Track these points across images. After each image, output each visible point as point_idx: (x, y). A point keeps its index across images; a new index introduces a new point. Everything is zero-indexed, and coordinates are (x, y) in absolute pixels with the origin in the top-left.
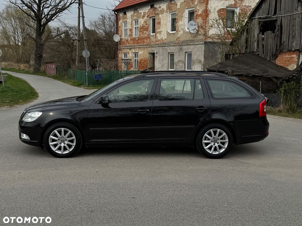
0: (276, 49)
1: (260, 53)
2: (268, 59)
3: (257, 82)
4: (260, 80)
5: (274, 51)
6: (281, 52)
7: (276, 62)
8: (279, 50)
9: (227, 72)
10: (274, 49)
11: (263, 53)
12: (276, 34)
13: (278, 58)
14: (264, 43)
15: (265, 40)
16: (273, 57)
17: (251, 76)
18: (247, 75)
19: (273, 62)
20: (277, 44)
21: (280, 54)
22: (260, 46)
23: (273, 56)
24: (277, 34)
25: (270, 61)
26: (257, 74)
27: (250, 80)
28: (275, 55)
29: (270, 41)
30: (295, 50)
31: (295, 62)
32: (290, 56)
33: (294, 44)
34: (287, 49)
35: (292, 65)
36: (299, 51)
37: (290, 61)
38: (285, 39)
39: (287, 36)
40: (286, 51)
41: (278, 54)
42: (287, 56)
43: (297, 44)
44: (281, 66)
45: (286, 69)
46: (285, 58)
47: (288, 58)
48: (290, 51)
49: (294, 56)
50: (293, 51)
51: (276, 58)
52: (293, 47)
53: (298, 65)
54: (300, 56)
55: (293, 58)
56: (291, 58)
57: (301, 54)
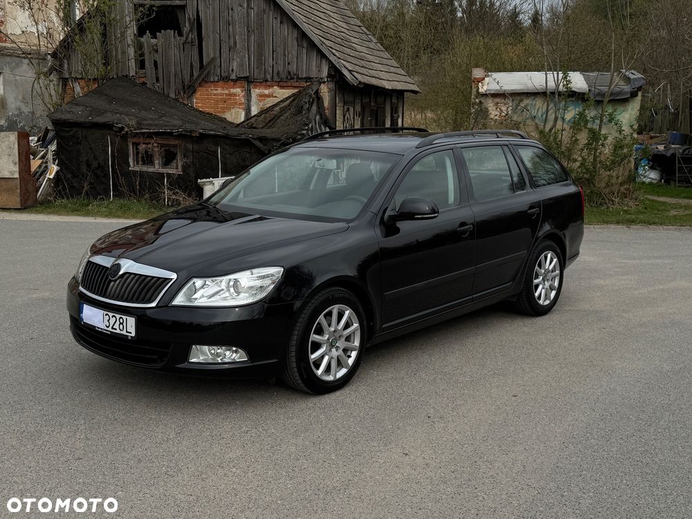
0: (192, 75)
1: (150, 82)
2: (172, 95)
4: (217, 145)
5: (187, 78)
6: (205, 81)
7: (192, 103)
8: (199, 76)
10: (185, 72)
11: (157, 80)
12: (187, 38)
13: (198, 95)
14: (158, 57)
15: (160, 50)
16: (184, 93)
17: (198, 135)
18: (183, 133)
19: (186, 102)
20: (191, 63)
21: (200, 85)
22: (149, 65)
23: (184, 88)
24: (189, 39)
25: (177, 100)
26: (212, 131)
27: (190, 146)
28: (189, 87)
29: (174, 53)
30: (239, 79)
31: (240, 104)
32: (226, 92)
33: (235, 65)
34: (219, 74)
35: (233, 111)
36: (248, 81)
37: (229, 102)
38: (211, 48)
39: (214, 45)
40: (216, 79)
41: (197, 84)
42: (220, 91)
43: (241, 65)
44: (208, 114)
45: (224, 120)
46: (215, 95)
47: (222, 95)
48: (225, 79)
49: (238, 90)
50: (232, 80)
51: (192, 94)
52: (233, 70)
53: (248, 110)
54: (250, 91)
55: (235, 95)
56: (229, 95)
57: (254, 88)
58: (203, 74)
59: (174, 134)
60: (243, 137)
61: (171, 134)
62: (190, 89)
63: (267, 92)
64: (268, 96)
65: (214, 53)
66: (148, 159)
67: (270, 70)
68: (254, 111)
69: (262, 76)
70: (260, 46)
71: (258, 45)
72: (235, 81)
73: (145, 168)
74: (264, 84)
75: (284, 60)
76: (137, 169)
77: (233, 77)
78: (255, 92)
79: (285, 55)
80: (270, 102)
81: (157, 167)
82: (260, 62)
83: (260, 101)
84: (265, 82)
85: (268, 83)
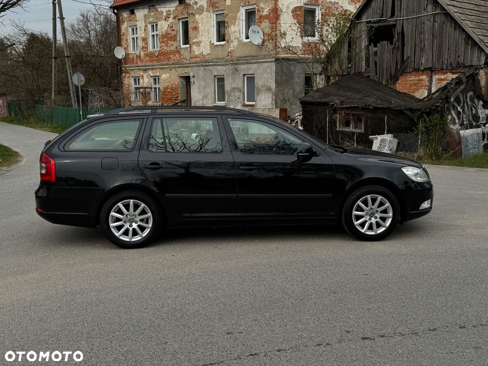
0: (396, 68)
1: (372, 74)
2: (384, 83)
3: (381, 117)
4: (385, 114)
5: (393, 71)
6: (403, 72)
7: (396, 87)
8: (400, 69)
9: (332, 103)
10: (392, 67)
11: (376, 74)
12: (395, 45)
13: (399, 81)
14: (377, 59)
15: (378, 54)
16: (391, 80)
17: (372, 108)
18: (365, 107)
19: (392, 87)
20: (397, 61)
21: (401, 74)
22: (372, 64)
23: (391, 78)
24: (397, 45)
25: (387, 85)
26: (380, 105)
28: (394, 77)
29: (387, 56)
30: (425, 69)
31: (425, 86)
32: (417, 78)
33: (423, 60)
34: (413, 67)
35: (420, 91)
36: (431, 71)
37: (418, 85)
38: (409, 52)
39: (411, 49)
40: (411, 70)
41: (399, 75)
42: (413, 78)
43: (427, 60)
44: (404, 93)
46: (410, 81)
47: (414, 80)
48: (417, 70)
49: (424, 77)
50: (421, 71)
51: (396, 81)
52: (422, 64)
53: (430, 90)
54: (432, 77)
55: (423, 80)
56: (419, 80)
57: (435, 75)
58: (402, 68)
60: (398, 108)
61: (358, 107)
62: (395, 78)
63: (443, 77)
64: (444, 80)
65: (411, 53)
66: (347, 124)
67: (446, 61)
68: (434, 90)
69: (440, 66)
70: (440, 46)
71: (439, 46)
72: (423, 71)
73: (347, 129)
74: (441, 71)
75: (456, 54)
76: (340, 129)
77: (422, 68)
78: (436, 77)
79: (456, 51)
80: (444, 83)
81: (351, 129)
82: (440, 56)
83: (438, 83)
84: (442, 71)
85: (444, 71)
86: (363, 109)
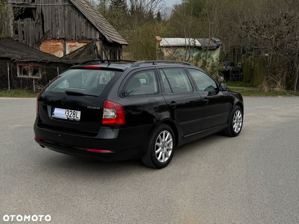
0: (39, 37)
1: (20, 40)
2: (31, 45)
3: (54, 68)
4: (57, 66)
5: (37, 38)
6: (45, 39)
7: (39, 49)
10: (36, 36)
11: (24, 39)
12: (37, 21)
13: (42, 45)
14: (24, 30)
15: (25, 26)
16: (36, 44)
17: (49, 62)
19: (37, 48)
20: (39, 32)
22: (20, 32)
23: (36, 43)
24: (38, 22)
25: (33, 47)
26: (55, 60)
27: (45, 67)
29: (31, 28)
30: (60, 39)
31: (61, 49)
32: (55, 44)
33: (58, 33)
34: (51, 37)
35: (58, 52)
36: (64, 40)
37: (56, 48)
38: (48, 27)
39: (49, 25)
40: (50, 38)
41: (42, 41)
42: (52, 44)
43: (61, 33)
44: (47, 53)
45: (54, 56)
46: (50, 45)
47: (53, 45)
48: (54, 39)
49: (60, 44)
50: (57, 39)
51: (39, 45)
52: (58, 35)
53: (65, 52)
54: (65, 44)
55: (59, 46)
56: (56, 45)
57: (67, 43)
58: (44, 37)
59: (38, 62)
60: (69, 63)
61: (37, 62)
62: (39, 43)
63: (73, 44)
64: (74, 46)
65: (49, 28)
66: (25, 73)
67: (74, 35)
68: (68, 52)
69: (71, 38)
70: (70, 25)
71: (69, 25)
72: (59, 40)
73: (25, 77)
74: (72, 41)
75: (80, 31)
76: (21, 77)
77: (58, 38)
78: (68, 44)
79: (80, 29)
80: (74, 49)
81: (30, 76)
82: (70, 32)
83: (70, 48)
84: (72, 40)
85: (74, 41)
86: (41, 63)
